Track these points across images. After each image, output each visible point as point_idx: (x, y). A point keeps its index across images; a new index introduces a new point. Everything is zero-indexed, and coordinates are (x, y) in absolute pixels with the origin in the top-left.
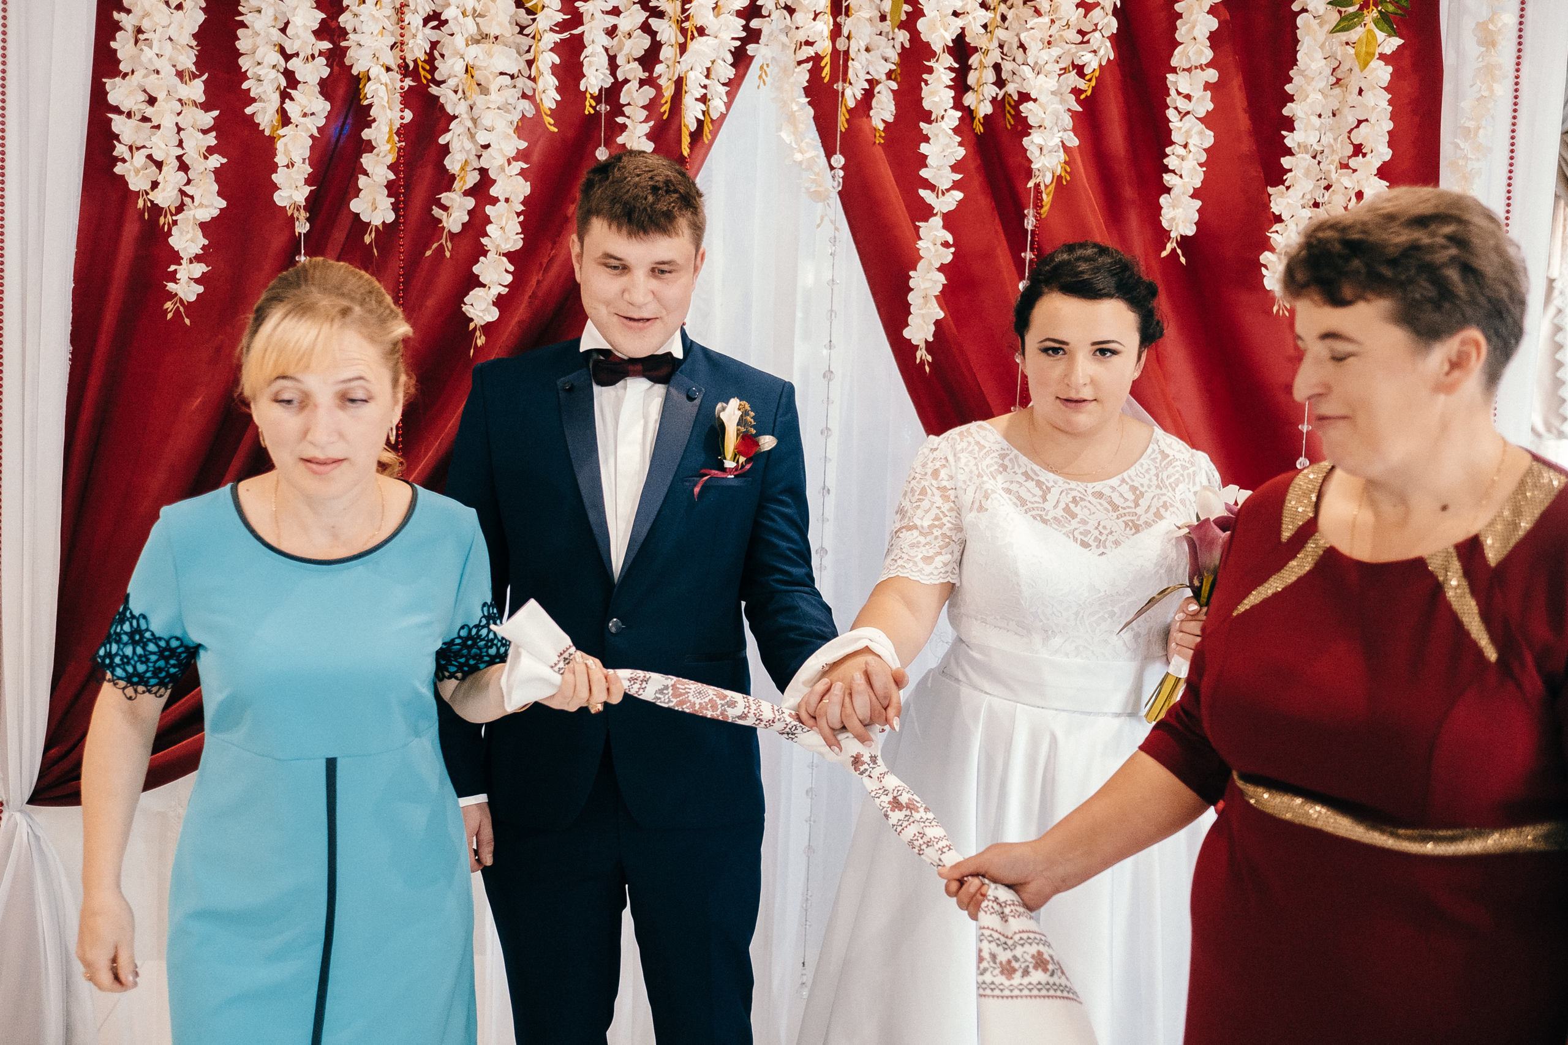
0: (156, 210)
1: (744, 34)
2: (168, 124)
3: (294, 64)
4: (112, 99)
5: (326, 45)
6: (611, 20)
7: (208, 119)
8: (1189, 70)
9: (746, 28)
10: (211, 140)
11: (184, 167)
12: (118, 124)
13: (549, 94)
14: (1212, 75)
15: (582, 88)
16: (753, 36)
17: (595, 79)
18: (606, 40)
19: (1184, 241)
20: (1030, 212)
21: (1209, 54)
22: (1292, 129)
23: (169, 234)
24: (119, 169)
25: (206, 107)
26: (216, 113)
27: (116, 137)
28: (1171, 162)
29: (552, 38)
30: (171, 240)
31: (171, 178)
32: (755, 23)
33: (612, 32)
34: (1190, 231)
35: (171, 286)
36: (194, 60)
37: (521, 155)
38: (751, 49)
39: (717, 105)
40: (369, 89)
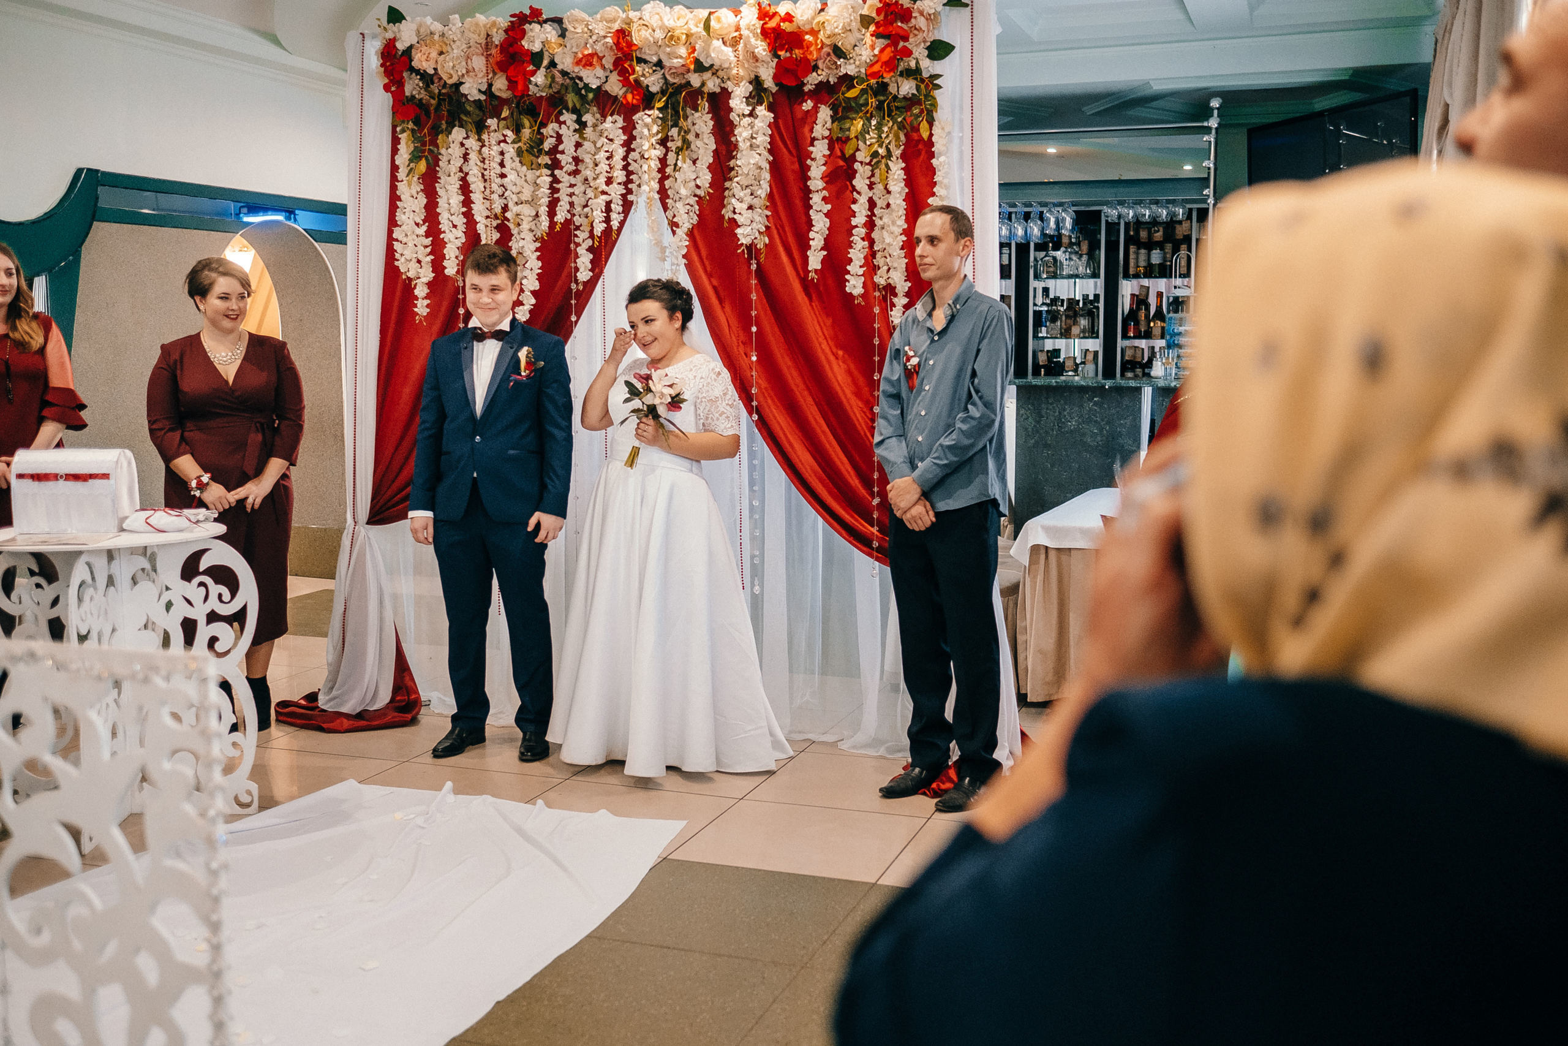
0: (410, 279)
1: (624, 191)
2: (410, 244)
3: (453, 218)
4: (394, 236)
5: (464, 209)
6: (571, 190)
7: (428, 241)
8: (818, 191)
9: (627, 188)
10: (429, 250)
11: (419, 262)
12: (397, 245)
13: (545, 223)
14: (825, 193)
15: (555, 220)
16: (630, 191)
17: (560, 217)
18: (567, 199)
19: (816, 271)
20: (754, 262)
21: (820, 184)
22: (855, 217)
23: (415, 288)
24: (396, 263)
25: (427, 236)
26: (431, 239)
27: (396, 251)
28: (812, 235)
29: (545, 200)
30: (415, 291)
31: (413, 265)
32: (630, 186)
33: (571, 195)
34: (819, 267)
35: (416, 310)
36: (423, 218)
37: (537, 250)
38: (630, 197)
39: (615, 224)
40: (478, 226)
